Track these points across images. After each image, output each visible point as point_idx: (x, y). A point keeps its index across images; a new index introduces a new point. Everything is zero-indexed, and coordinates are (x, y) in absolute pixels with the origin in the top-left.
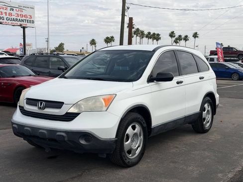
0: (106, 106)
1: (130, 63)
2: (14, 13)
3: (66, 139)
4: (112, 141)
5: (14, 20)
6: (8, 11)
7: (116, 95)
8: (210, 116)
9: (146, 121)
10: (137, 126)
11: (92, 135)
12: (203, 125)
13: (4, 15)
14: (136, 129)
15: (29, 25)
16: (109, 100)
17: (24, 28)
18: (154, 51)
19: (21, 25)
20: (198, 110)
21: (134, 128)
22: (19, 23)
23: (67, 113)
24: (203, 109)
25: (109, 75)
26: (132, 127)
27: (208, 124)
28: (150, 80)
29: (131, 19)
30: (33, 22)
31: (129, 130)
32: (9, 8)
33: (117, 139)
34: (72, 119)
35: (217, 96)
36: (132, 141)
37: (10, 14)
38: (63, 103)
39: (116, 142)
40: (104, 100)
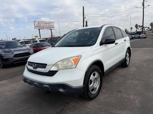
0: (75, 64)
1: (88, 36)
2: (47, 25)
3: (50, 89)
4: (81, 88)
5: (47, 27)
6: (45, 25)
7: (81, 56)
8: (129, 59)
9: (101, 69)
10: (96, 73)
11: (67, 85)
12: (126, 63)
13: (44, 26)
14: (96, 75)
15: (52, 28)
16: (77, 60)
17: (51, 30)
18: (102, 27)
19: (50, 29)
20: (124, 57)
21: (94, 75)
22: (49, 28)
23: (50, 71)
24: (126, 56)
25: (78, 43)
26: (93, 75)
27: (128, 62)
28: (101, 44)
29: (86, 22)
30: (54, 27)
31: (92, 77)
32: (45, 24)
33: (84, 85)
34: (54, 75)
35: (131, 48)
36: (94, 83)
37: (46, 26)
38: (46, 65)
39: (83, 88)
40: (74, 60)
